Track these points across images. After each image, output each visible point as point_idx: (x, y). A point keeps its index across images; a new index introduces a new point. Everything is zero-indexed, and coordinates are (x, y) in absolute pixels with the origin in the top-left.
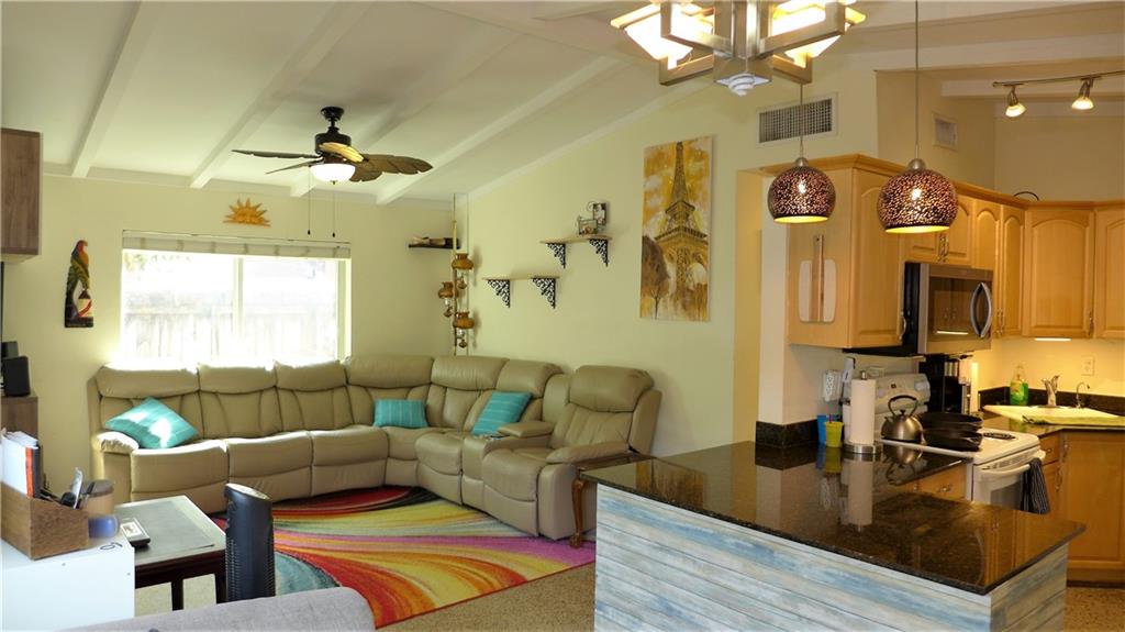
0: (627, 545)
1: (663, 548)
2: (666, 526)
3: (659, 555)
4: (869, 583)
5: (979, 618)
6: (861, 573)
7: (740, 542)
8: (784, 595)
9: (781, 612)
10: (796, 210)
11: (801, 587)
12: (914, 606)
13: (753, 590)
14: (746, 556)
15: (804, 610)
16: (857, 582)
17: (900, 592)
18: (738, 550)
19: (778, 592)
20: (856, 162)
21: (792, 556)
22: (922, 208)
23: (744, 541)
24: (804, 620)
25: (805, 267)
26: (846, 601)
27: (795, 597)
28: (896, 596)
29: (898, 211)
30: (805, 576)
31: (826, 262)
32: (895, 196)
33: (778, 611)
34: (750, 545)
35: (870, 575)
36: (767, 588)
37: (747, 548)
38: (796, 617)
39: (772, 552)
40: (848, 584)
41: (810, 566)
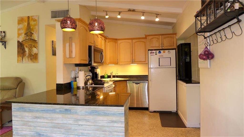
0: (24, 120)
1: (37, 118)
2: (37, 111)
3: (35, 120)
4: (96, 112)
5: (122, 112)
6: (94, 110)
7: (61, 110)
8: (74, 121)
9: (74, 125)
10: (68, 27)
11: (79, 117)
12: (107, 114)
13: (65, 122)
14: (63, 113)
15: (80, 123)
16: (93, 112)
17: (104, 112)
18: (61, 112)
19: (72, 120)
20: (79, 20)
21: (76, 110)
22: (99, 26)
23: (62, 109)
24: (80, 126)
25: (67, 45)
26: (91, 117)
27: (77, 120)
28: (103, 113)
29: (94, 27)
30: (80, 114)
31: (73, 43)
32: (93, 23)
33: (73, 125)
34: (64, 110)
35: (97, 110)
36: (69, 120)
37: (63, 111)
38: (78, 125)
39: (70, 110)
40: (91, 113)
41: (81, 111)
